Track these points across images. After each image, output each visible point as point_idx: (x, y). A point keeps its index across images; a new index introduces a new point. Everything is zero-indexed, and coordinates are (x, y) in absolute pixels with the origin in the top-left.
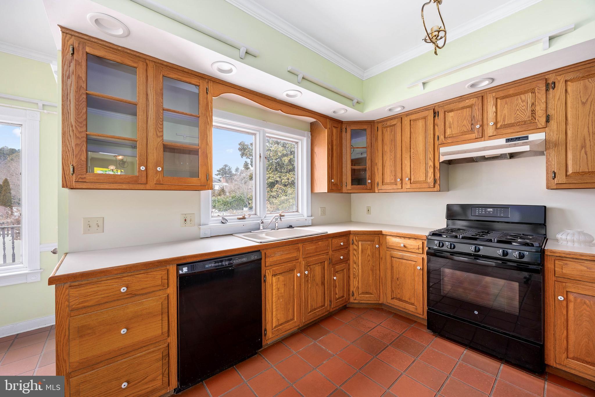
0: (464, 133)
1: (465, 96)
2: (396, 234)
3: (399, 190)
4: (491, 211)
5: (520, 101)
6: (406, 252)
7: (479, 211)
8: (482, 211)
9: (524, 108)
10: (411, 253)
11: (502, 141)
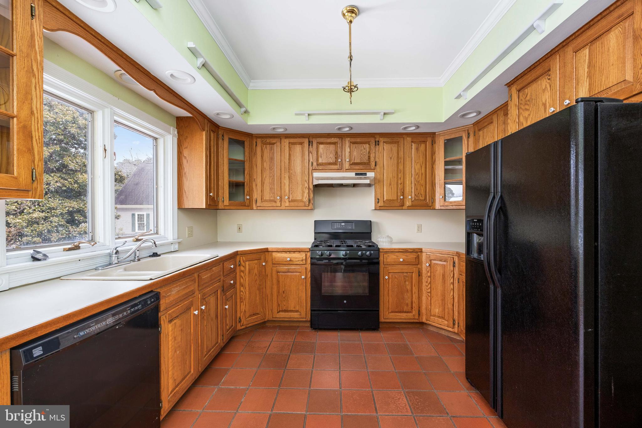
0: (330, 164)
1: (331, 135)
2: (282, 249)
3: (278, 208)
4: (343, 225)
5: (363, 148)
6: (292, 265)
7: (336, 226)
8: (338, 226)
9: (365, 153)
10: (296, 266)
11: (353, 174)
